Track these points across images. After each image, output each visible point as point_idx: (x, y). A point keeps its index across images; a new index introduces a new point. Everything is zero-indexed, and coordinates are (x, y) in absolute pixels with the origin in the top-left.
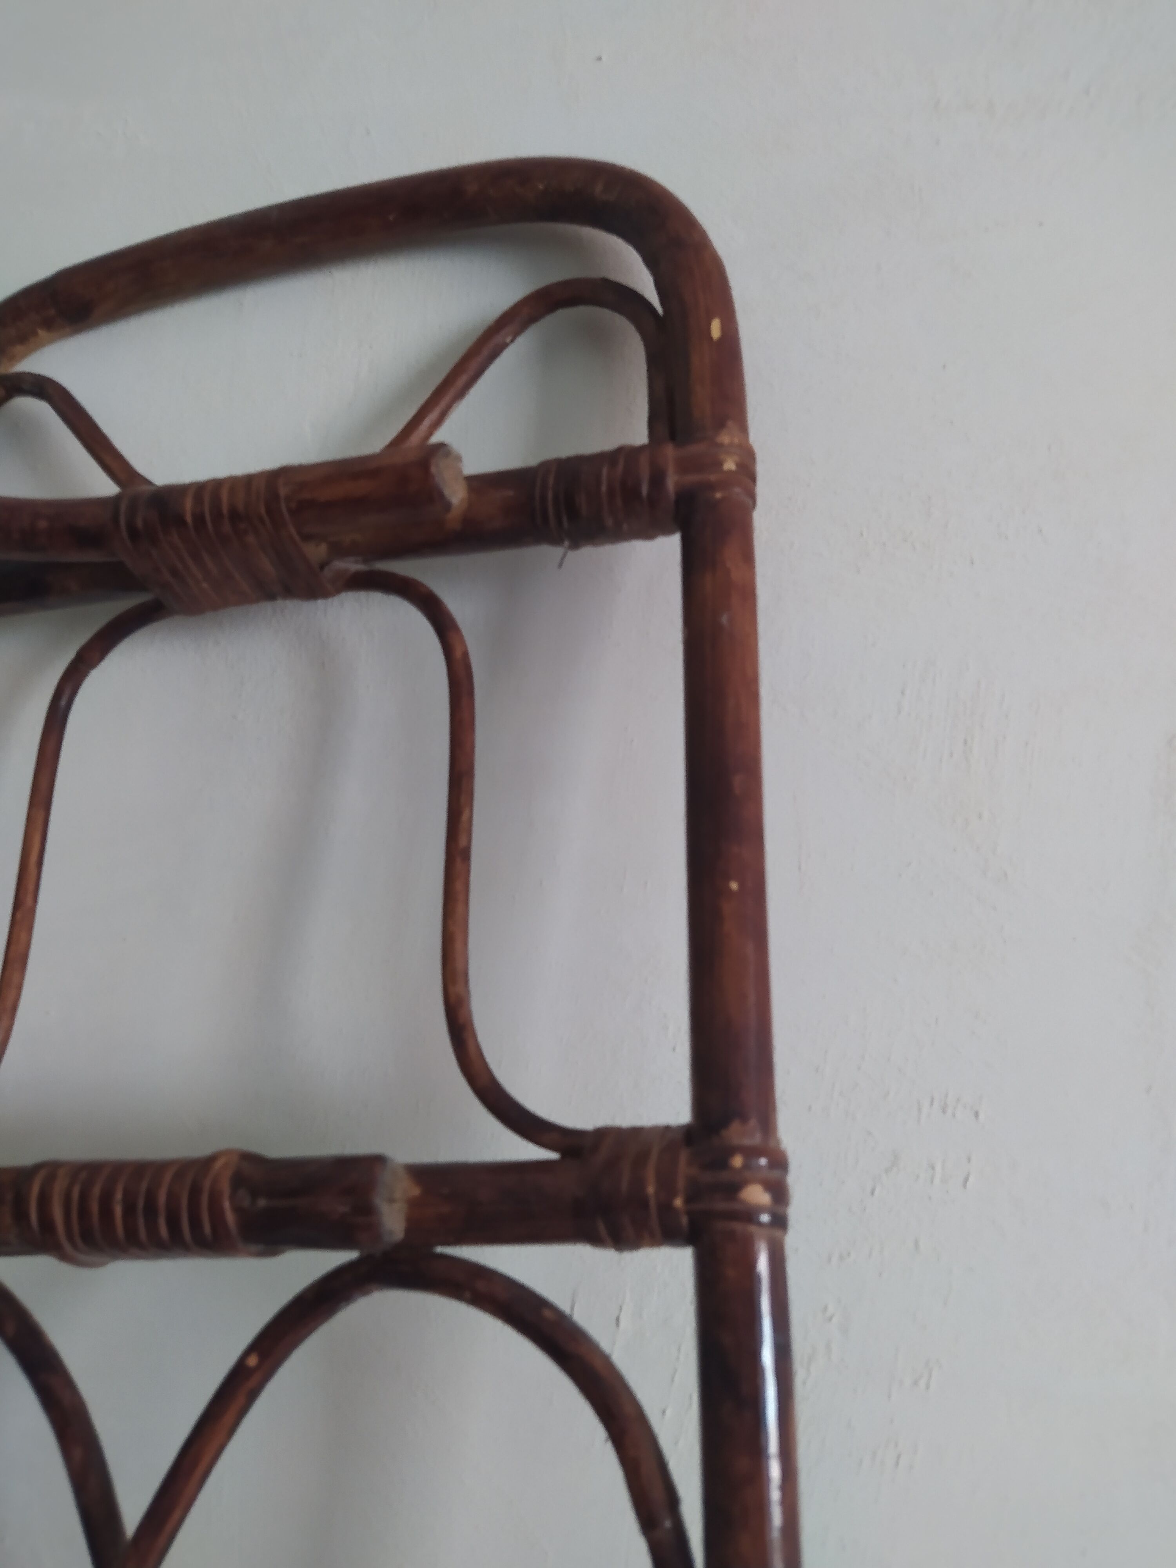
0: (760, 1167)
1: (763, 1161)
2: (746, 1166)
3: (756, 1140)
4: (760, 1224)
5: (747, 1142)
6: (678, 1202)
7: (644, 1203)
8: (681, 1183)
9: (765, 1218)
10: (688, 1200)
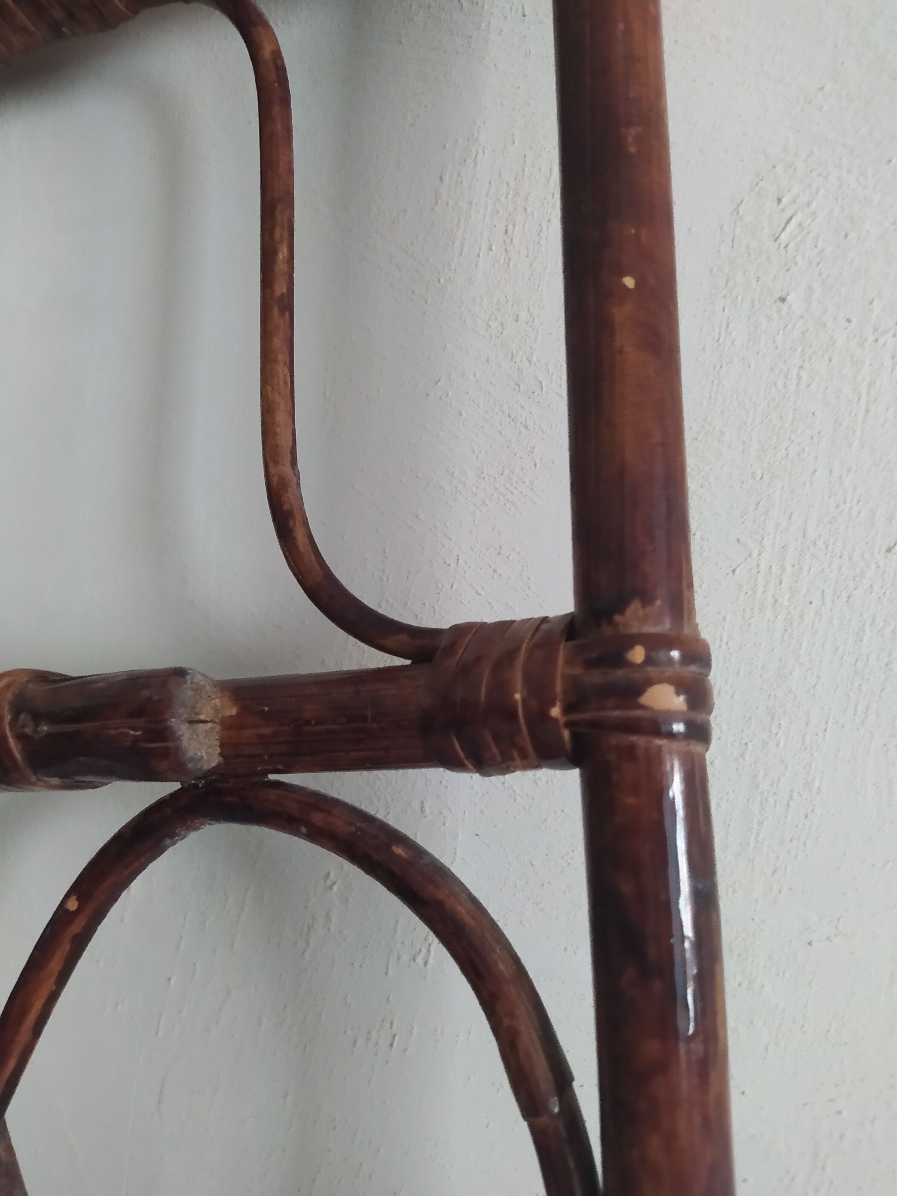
0: (671, 660)
1: (675, 654)
2: (649, 661)
3: (665, 626)
4: (671, 735)
5: (650, 629)
6: (556, 712)
7: (510, 714)
8: (559, 687)
9: (678, 727)
10: (567, 709)
